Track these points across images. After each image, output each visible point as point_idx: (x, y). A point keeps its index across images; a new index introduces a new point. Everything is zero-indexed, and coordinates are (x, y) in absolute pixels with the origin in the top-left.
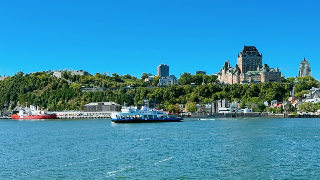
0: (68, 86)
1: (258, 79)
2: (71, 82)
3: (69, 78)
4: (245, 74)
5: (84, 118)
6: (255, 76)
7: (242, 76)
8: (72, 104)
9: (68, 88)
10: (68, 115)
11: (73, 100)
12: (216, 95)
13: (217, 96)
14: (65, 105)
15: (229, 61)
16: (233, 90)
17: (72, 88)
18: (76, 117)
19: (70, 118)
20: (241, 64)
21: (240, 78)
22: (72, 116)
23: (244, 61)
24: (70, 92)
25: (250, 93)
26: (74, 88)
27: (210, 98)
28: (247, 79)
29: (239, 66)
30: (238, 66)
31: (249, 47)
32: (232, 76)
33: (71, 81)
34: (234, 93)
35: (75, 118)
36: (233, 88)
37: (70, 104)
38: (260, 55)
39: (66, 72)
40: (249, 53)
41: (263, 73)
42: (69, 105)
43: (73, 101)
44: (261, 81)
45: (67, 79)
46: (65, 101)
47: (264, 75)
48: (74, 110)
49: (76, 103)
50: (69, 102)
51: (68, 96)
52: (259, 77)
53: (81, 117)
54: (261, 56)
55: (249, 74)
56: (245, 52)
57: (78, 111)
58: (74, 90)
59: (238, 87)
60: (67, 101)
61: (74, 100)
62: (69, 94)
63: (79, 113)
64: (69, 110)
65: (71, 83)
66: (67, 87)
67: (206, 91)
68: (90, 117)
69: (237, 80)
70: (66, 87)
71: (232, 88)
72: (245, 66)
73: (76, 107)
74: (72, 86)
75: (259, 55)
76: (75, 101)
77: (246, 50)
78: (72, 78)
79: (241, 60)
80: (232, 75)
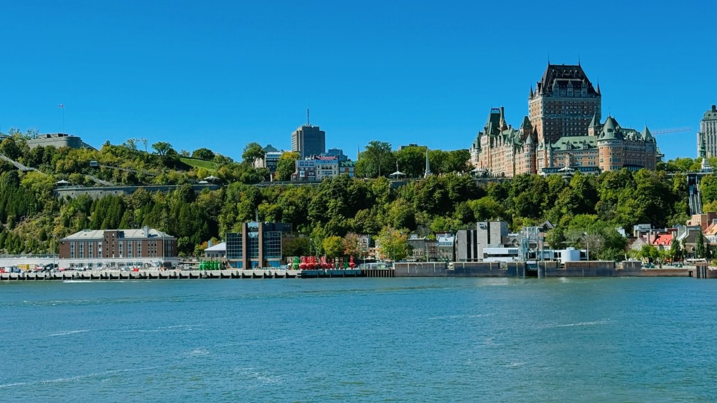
0: (15, 179)
1: (591, 161)
2: (27, 168)
3: (21, 155)
4: (554, 146)
5: (55, 278)
6: (581, 152)
7: (544, 152)
8: (28, 234)
9: (18, 186)
10: (7, 270)
11: (30, 224)
12: (468, 208)
13: (472, 212)
14: (5, 237)
15: (503, 108)
16: (517, 193)
17: (29, 186)
18: (32, 275)
19: (11, 278)
20: (541, 116)
21: (537, 158)
22: (19, 271)
23: (547, 108)
24: (22, 199)
25: (569, 203)
26: (35, 186)
27: (450, 216)
28: (558, 160)
29: (533, 124)
30: (530, 122)
31: (563, 66)
32: (512, 153)
33: (26, 165)
34: (520, 203)
35: (29, 278)
36: (517, 186)
37: (20, 234)
38: (596, 90)
39: (11, 138)
40: (562, 85)
41: (606, 143)
42: (17, 236)
43: (31, 227)
44: (601, 165)
45: (14, 158)
46: (7, 226)
47: (610, 151)
48: (30, 254)
49: (39, 231)
50: (19, 229)
51: (16, 209)
52: (595, 154)
53: (48, 274)
54: (598, 95)
55: (564, 148)
56: (552, 82)
57: (44, 255)
58: (35, 192)
59: (532, 185)
60: (13, 227)
61: (34, 223)
62: (18, 204)
63: (47, 261)
64: (18, 253)
65: (25, 172)
66: (14, 184)
67: (437, 195)
68: (75, 275)
69: (527, 164)
70: (11, 182)
71: (514, 188)
72: (550, 124)
73: (40, 242)
74: (30, 180)
75: (591, 90)
76: (37, 224)
77: (554, 77)
78: (30, 156)
79: (541, 105)
80: (512, 148)
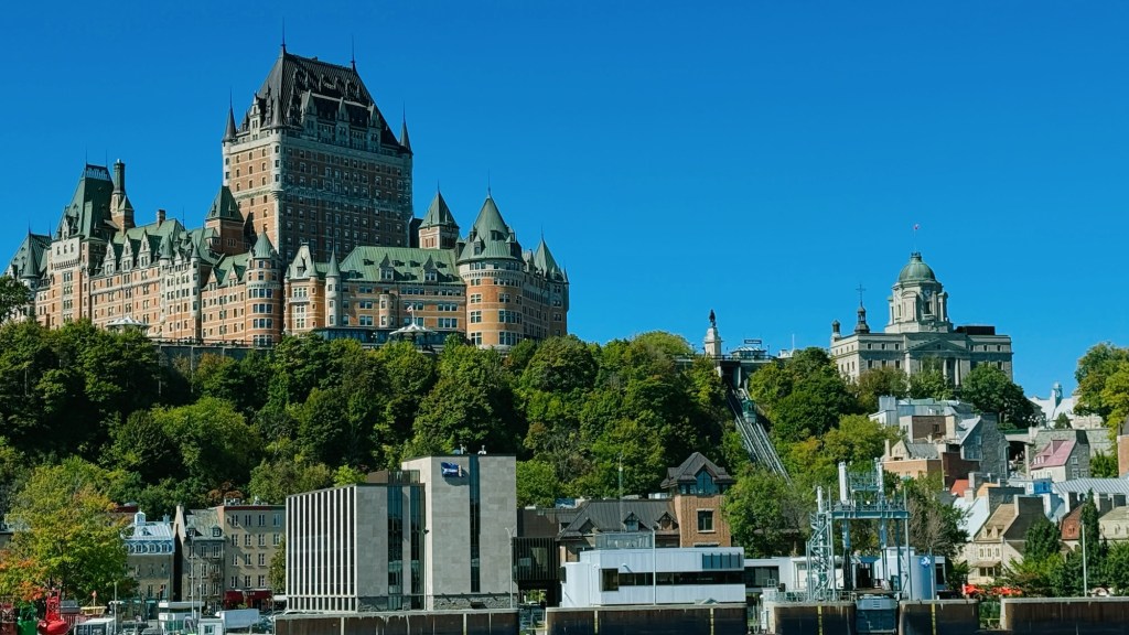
1: (447, 315)
6: (419, 290)
7: (311, 284)
12: (157, 431)
16: (299, 393)
20: (274, 186)
21: (289, 300)
23: (293, 166)
25: (460, 426)
27: (91, 456)
28: (357, 308)
30: (237, 207)
31: (314, 62)
34: (318, 420)
36: (290, 370)
38: (399, 138)
40: (324, 110)
41: (490, 268)
44: (471, 329)
52: (454, 299)
54: (405, 151)
55: (371, 275)
56: (297, 101)
59: (338, 368)
67: (48, 384)
71: (284, 377)
75: (387, 137)
77: (301, 87)
79: (274, 156)
80: (191, 271)
